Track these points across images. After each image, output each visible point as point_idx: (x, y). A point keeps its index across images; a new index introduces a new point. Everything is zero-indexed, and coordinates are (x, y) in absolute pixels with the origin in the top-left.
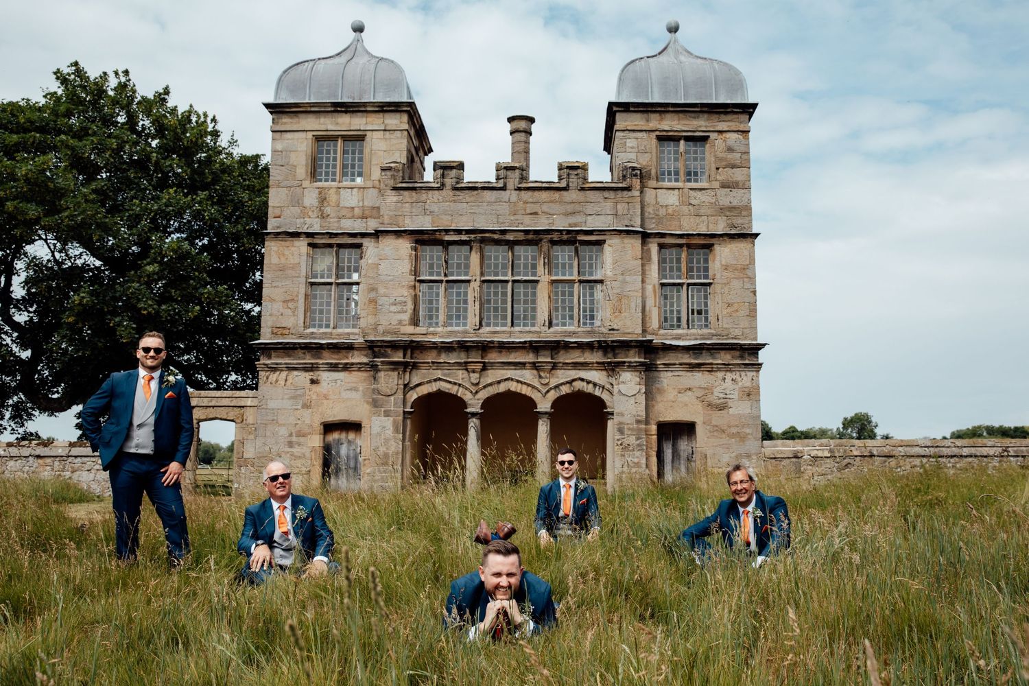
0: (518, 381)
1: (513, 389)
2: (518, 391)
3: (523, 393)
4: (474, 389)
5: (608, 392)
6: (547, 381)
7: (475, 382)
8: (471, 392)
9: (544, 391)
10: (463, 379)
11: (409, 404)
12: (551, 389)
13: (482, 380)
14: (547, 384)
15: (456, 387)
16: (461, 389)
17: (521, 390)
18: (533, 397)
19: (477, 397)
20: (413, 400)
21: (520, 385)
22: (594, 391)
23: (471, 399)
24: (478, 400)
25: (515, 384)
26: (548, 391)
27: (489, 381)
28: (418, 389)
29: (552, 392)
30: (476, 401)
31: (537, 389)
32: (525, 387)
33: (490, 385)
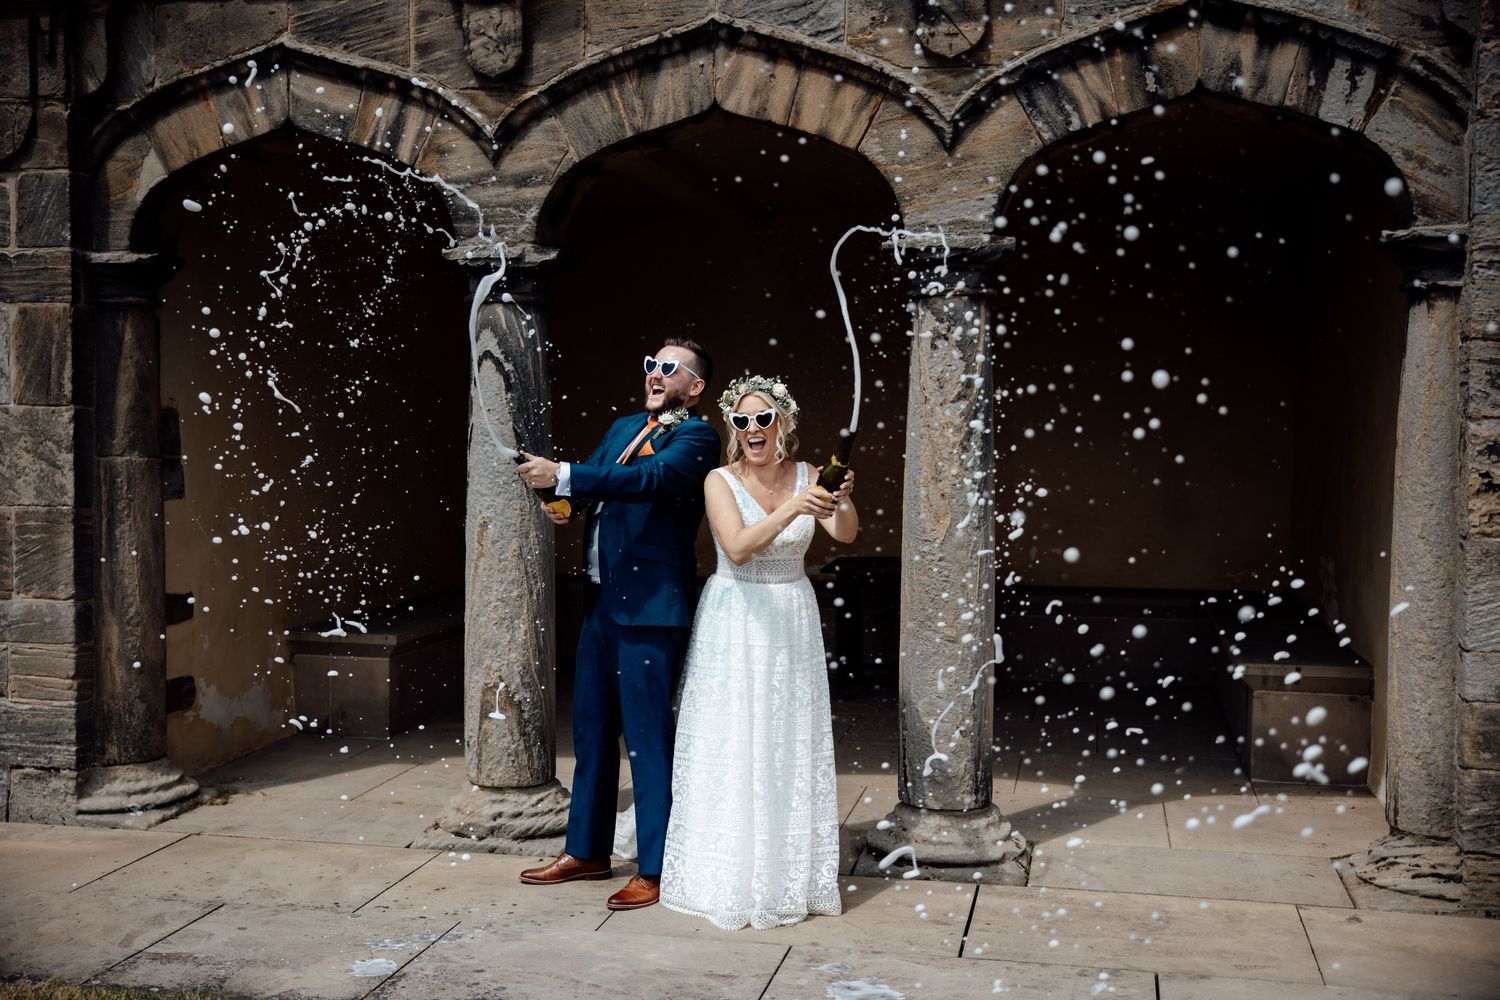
0: (774, 50)
1: (738, 103)
2: (777, 115)
3: (810, 123)
4: (485, 114)
5: (1416, 100)
6: (972, 32)
7: (495, 62)
8: (475, 133)
9: (948, 107)
10: (424, 49)
11: (121, 224)
12: (995, 90)
13: (541, 50)
14: (977, 54)
15: (382, 110)
16: (415, 117)
17: (794, 104)
18: (872, 149)
19: (512, 164)
20: (140, 194)
21: (785, 73)
22: (1316, 93)
23: (475, 182)
24: (522, 181)
25: (754, 68)
26: (975, 112)
27: (589, 53)
28: (169, 127)
29: (1007, 113)
30: (510, 193)
31: (895, 91)
32: (816, 86)
33: (596, 78)
